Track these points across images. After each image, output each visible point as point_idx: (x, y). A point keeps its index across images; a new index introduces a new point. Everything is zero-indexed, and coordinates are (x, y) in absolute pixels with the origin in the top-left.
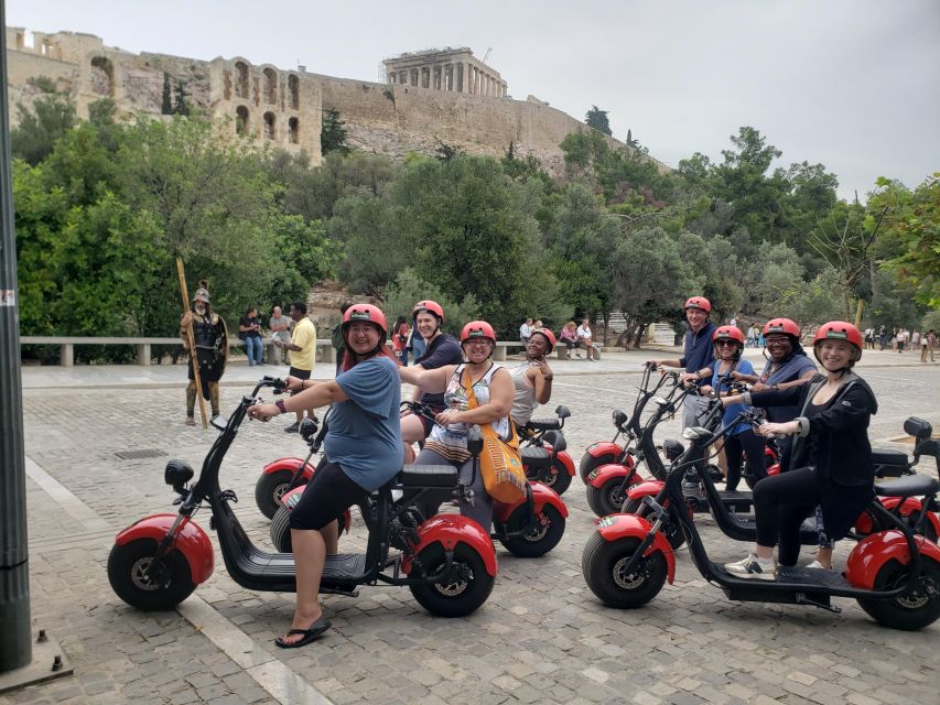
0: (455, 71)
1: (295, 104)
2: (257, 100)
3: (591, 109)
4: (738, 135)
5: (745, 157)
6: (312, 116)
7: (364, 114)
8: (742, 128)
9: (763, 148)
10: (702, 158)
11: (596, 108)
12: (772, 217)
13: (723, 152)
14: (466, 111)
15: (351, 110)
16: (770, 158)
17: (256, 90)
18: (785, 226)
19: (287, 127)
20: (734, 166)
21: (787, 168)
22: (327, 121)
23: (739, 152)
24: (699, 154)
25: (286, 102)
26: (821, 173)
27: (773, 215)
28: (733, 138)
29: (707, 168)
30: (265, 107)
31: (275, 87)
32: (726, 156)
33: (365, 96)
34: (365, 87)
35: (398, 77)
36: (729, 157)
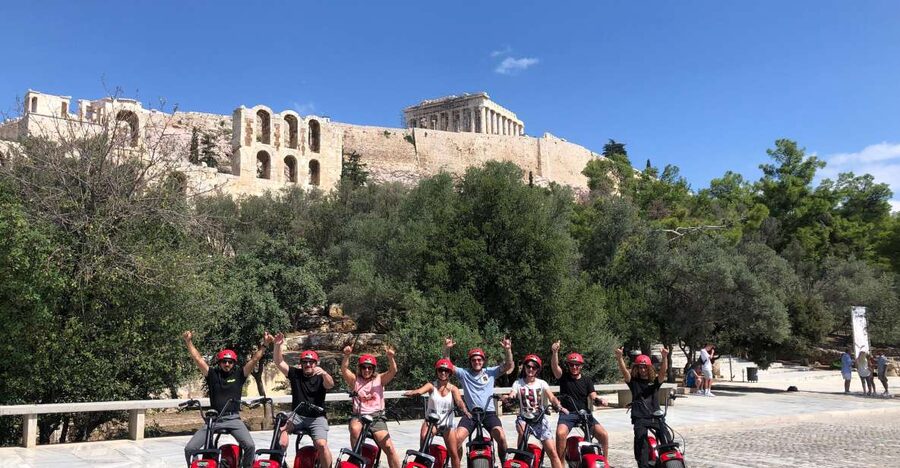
0: (473, 114)
1: (315, 147)
2: (278, 145)
3: (608, 142)
4: (774, 148)
5: (785, 169)
6: (332, 158)
7: (386, 158)
8: (777, 141)
9: (805, 159)
10: (736, 177)
11: (613, 142)
12: (827, 231)
13: (761, 167)
14: (485, 150)
15: (373, 155)
16: (813, 170)
17: (277, 136)
18: (842, 240)
19: (307, 169)
20: (775, 180)
21: (835, 179)
22: (347, 164)
23: (778, 166)
24: (730, 173)
25: (307, 145)
26: (869, 184)
27: (828, 228)
28: (769, 152)
29: (741, 186)
30: (286, 151)
31: (296, 131)
32: (765, 170)
33: (386, 141)
34: (386, 133)
35: (418, 123)
36: (769, 172)
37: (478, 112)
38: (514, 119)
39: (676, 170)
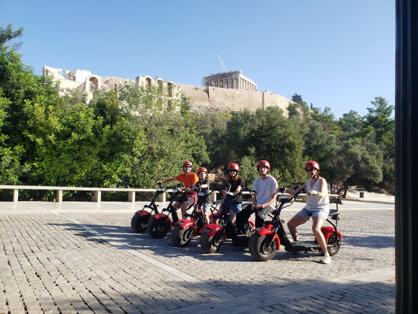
0: (235, 80)
1: (170, 94)
3: (294, 95)
4: (374, 101)
5: (378, 111)
7: (197, 100)
8: (376, 98)
9: (387, 106)
10: (354, 113)
11: (296, 94)
13: (368, 109)
14: (240, 97)
20: (374, 115)
23: (375, 109)
24: (352, 111)
28: (372, 102)
29: (356, 117)
33: (196, 92)
34: (196, 89)
35: (210, 84)
36: (371, 111)
37: (237, 80)
38: (253, 83)
39: (329, 109)
